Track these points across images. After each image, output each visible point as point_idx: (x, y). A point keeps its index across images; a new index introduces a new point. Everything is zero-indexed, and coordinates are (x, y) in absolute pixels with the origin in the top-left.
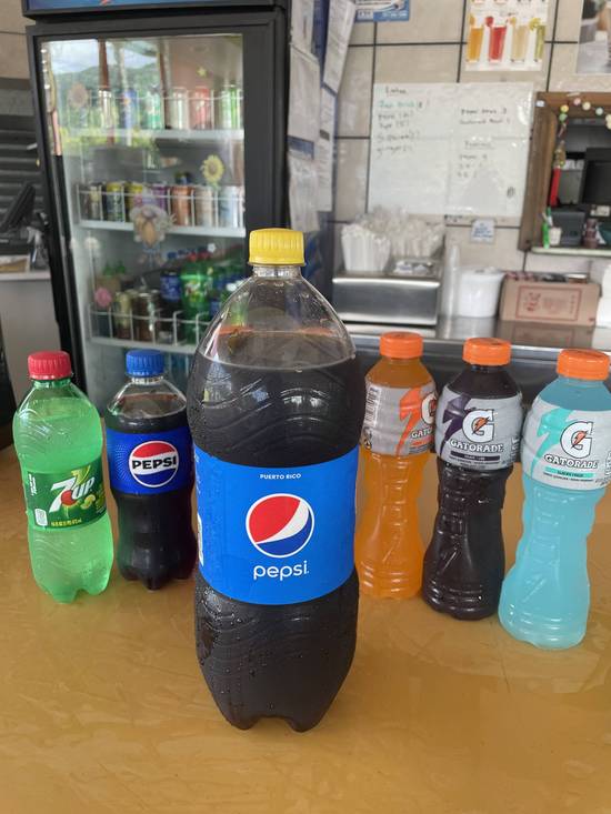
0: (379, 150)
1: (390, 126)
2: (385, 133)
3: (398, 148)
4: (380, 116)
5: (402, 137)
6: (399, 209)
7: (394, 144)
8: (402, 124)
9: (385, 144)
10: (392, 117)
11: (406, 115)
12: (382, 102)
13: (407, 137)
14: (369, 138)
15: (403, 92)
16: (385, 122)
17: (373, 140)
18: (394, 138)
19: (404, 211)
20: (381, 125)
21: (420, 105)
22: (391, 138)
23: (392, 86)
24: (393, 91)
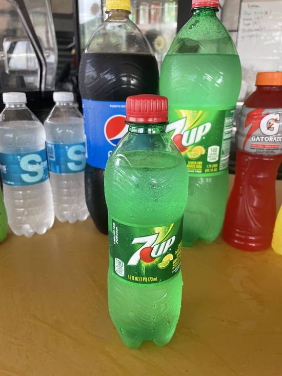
0: (243, 37)
1: (249, 24)
2: (247, 28)
3: (253, 36)
4: (244, 19)
5: (256, 30)
6: (253, 67)
7: (251, 33)
8: (256, 23)
9: (247, 33)
10: (251, 19)
11: (258, 18)
12: (246, 12)
13: (258, 30)
14: (237, 31)
15: (257, 6)
16: (246, 22)
17: (240, 32)
18: (251, 30)
19: (255, 69)
20: (245, 24)
21: (266, 13)
22: (250, 30)
23: (252, 4)
24: (252, 6)
